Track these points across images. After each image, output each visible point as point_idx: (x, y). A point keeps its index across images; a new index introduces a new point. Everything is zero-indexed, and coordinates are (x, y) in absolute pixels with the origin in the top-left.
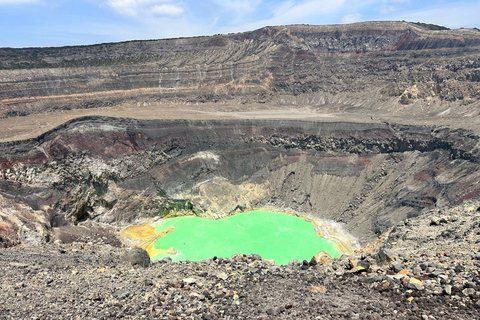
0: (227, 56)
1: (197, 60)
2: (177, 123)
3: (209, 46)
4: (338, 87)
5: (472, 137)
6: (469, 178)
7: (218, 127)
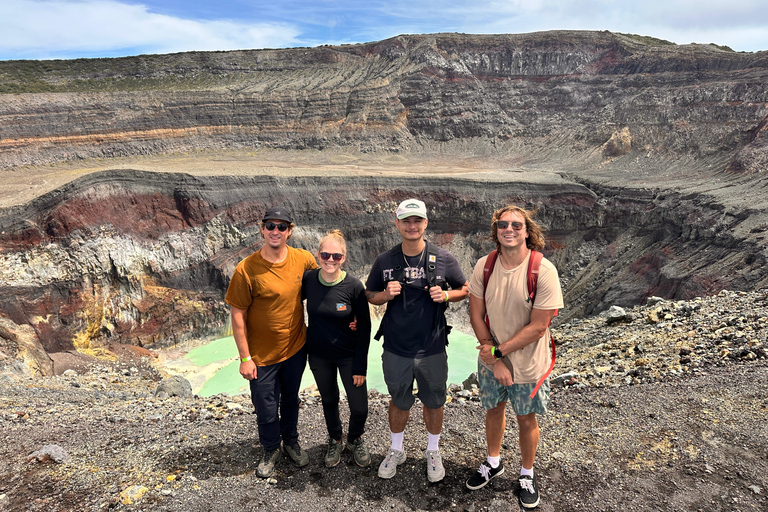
0: (341, 78)
1: (292, 84)
2: (258, 181)
3: (311, 62)
4: (511, 129)
5: (713, 207)
6: (710, 270)
7: (325, 188)
